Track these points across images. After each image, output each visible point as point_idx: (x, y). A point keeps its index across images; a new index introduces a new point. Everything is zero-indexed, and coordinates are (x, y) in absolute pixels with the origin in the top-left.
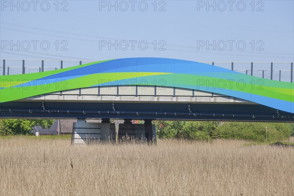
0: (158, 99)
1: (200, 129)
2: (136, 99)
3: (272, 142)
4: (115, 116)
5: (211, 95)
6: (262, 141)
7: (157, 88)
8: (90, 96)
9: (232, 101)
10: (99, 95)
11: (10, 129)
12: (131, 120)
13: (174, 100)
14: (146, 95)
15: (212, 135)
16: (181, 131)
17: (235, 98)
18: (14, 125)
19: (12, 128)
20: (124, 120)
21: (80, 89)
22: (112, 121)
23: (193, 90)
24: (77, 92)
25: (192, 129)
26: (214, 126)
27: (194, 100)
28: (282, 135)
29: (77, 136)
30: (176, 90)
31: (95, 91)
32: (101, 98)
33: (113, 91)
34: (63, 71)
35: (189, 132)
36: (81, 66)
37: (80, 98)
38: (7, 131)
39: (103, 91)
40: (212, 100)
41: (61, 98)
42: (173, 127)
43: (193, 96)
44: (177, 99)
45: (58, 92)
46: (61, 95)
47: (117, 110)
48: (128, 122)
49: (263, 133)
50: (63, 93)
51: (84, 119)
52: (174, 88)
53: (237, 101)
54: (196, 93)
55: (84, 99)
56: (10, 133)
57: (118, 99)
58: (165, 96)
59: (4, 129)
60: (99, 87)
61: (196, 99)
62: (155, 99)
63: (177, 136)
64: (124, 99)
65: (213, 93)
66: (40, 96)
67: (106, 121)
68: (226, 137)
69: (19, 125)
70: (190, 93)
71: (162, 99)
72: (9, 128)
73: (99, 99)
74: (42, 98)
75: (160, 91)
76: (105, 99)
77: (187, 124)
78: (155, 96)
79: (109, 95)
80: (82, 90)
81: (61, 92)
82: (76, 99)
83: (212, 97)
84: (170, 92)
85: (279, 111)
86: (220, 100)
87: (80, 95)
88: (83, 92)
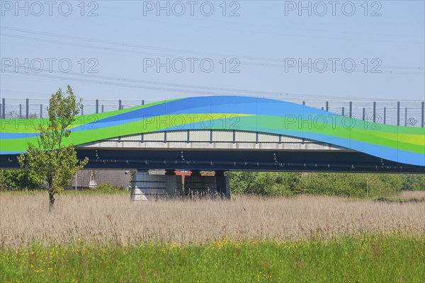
0: (237, 146)
1: (279, 181)
2: (211, 146)
3: (374, 198)
4: (184, 167)
5: (301, 141)
6: (361, 196)
7: (236, 133)
8: (154, 142)
9: (327, 148)
10: (165, 142)
11: (14, 183)
12: (200, 171)
13: (257, 147)
14: (223, 141)
15: (295, 189)
16: (252, 184)
17: (330, 145)
18: (19, 176)
19: (16, 181)
20: (192, 171)
21: (142, 134)
22: (178, 172)
23: (280, 135)
24: (139, 138)
25: (267, 181)
26: (298, 177)
27: (280, 147)
28: (389, 188)
29: (138, 191)
30: (259, 135)
31: (161, 136)
32: (168, 145)
33: (183, 136)
34: (122, 112)
35: (263, 185)
36: (144, 107)
37: (143, 145)
38: (8, 185)
39: (170, 136)
40: (303, 147)
41: (120, 145)
42: (242, 178)
43: (280, 143)
44: (260, 146)
45: (116, 138)
46: (119, 141)
47: (187, 159)
48: (196, 174)
49: (363, 186)
50: (122, 139)
51: (146, 170)
52: (257, 133)
53: (332, 149)
54: (283, 139)
55: (147, 147)
56: (14, 187)
57: (188, 146)
58: (246, 142)
59: (5, 182)
60: (165, 132)
61: (283, 146)
62: (234, 146)
63: (248, 191)
64: (196, 146)
65: (303, 139)
66: (94, 143)
67: (170, 173)
68: (312, 193)
69: (26, 177)
70: (276, 139)
71: (242, 146)
72: (13, 181)
73: (165, 146)
74: (97, 145)
75: (239, 136)
76: (173, 146)
77: (260, 176)
78: (234, 142)
79: (177, 141)
80: (145, 136)
81: (120, 137)
82: (138, 146)
83: (303, 143)
84: (252, 137)
85: (384, 160)
86: (312, 147)
87: (142, 141)
88: (146, 137)
